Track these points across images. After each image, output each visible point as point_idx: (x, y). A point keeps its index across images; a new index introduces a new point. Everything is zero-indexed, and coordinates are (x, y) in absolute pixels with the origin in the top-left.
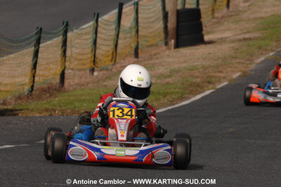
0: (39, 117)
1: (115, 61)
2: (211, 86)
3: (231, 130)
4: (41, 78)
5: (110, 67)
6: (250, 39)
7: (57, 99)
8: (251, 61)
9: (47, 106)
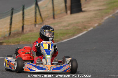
0: (13, 45)
2: (85, 30)
3: (95, 48)
6: (101, 10)
7: (21, 37)
8: (102, 19)
9: (17, 41)
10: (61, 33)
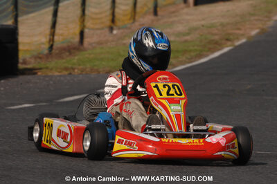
1: (134, 19)
2: (229, 43)
3: (249, 87)
4: (61, 37)
5: (129, 26)
7: (76, 58)
8: (270, 18)
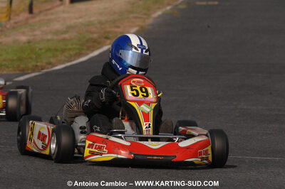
10: (49, 50)
